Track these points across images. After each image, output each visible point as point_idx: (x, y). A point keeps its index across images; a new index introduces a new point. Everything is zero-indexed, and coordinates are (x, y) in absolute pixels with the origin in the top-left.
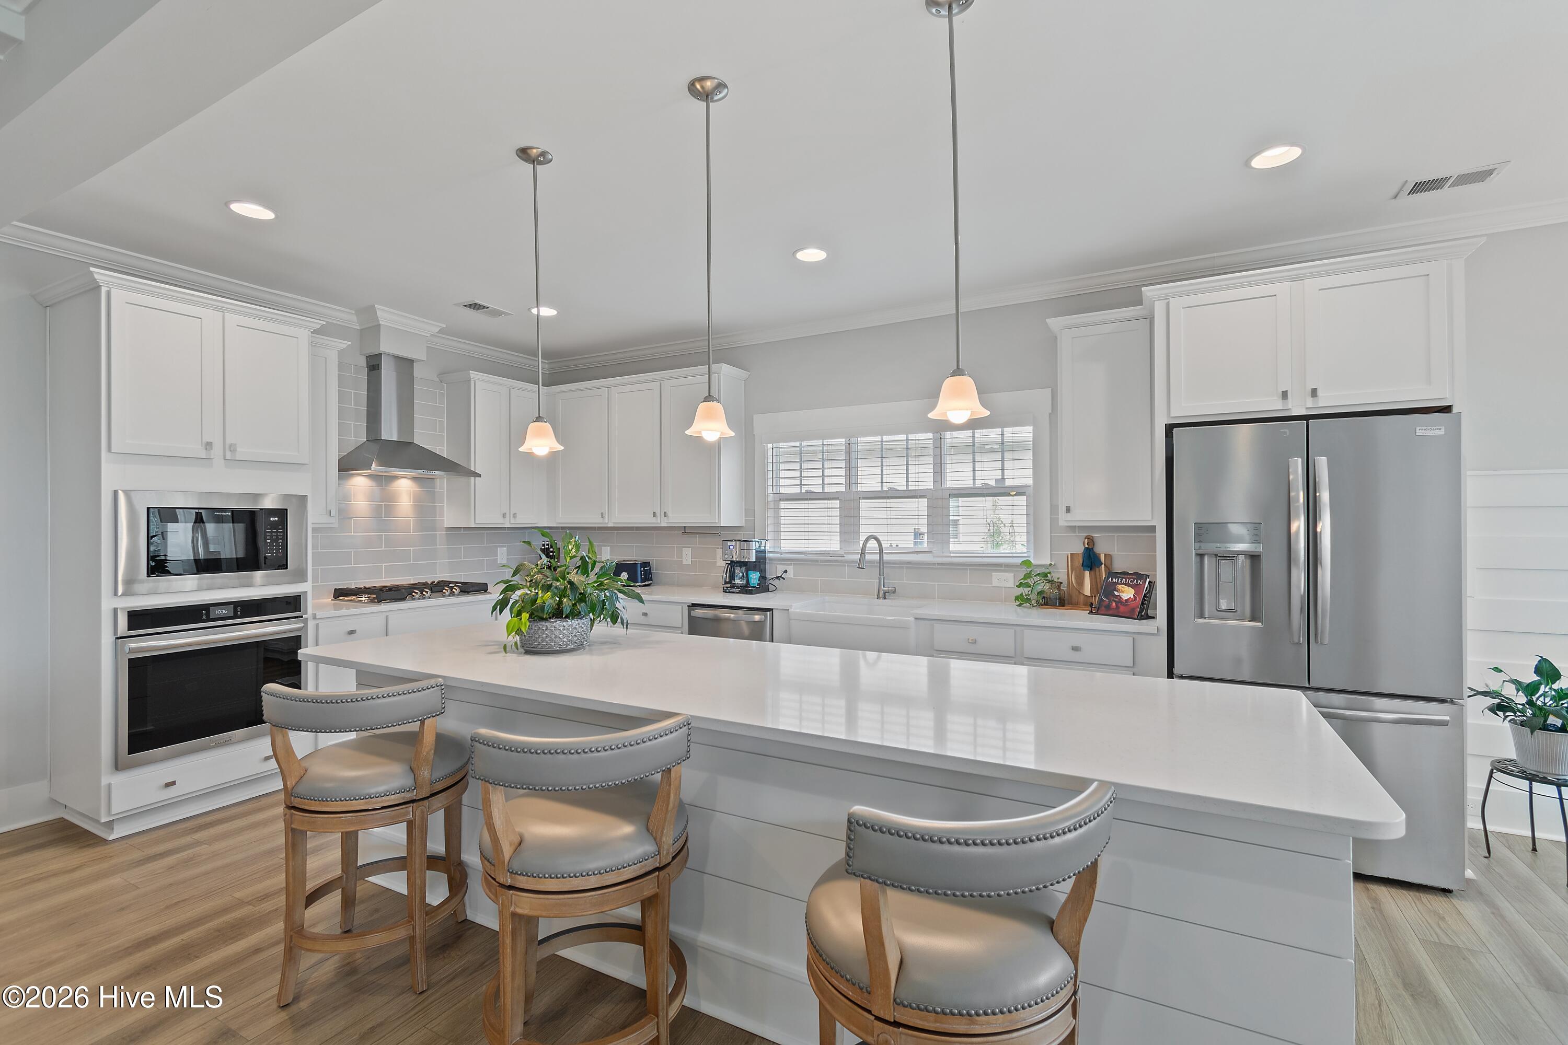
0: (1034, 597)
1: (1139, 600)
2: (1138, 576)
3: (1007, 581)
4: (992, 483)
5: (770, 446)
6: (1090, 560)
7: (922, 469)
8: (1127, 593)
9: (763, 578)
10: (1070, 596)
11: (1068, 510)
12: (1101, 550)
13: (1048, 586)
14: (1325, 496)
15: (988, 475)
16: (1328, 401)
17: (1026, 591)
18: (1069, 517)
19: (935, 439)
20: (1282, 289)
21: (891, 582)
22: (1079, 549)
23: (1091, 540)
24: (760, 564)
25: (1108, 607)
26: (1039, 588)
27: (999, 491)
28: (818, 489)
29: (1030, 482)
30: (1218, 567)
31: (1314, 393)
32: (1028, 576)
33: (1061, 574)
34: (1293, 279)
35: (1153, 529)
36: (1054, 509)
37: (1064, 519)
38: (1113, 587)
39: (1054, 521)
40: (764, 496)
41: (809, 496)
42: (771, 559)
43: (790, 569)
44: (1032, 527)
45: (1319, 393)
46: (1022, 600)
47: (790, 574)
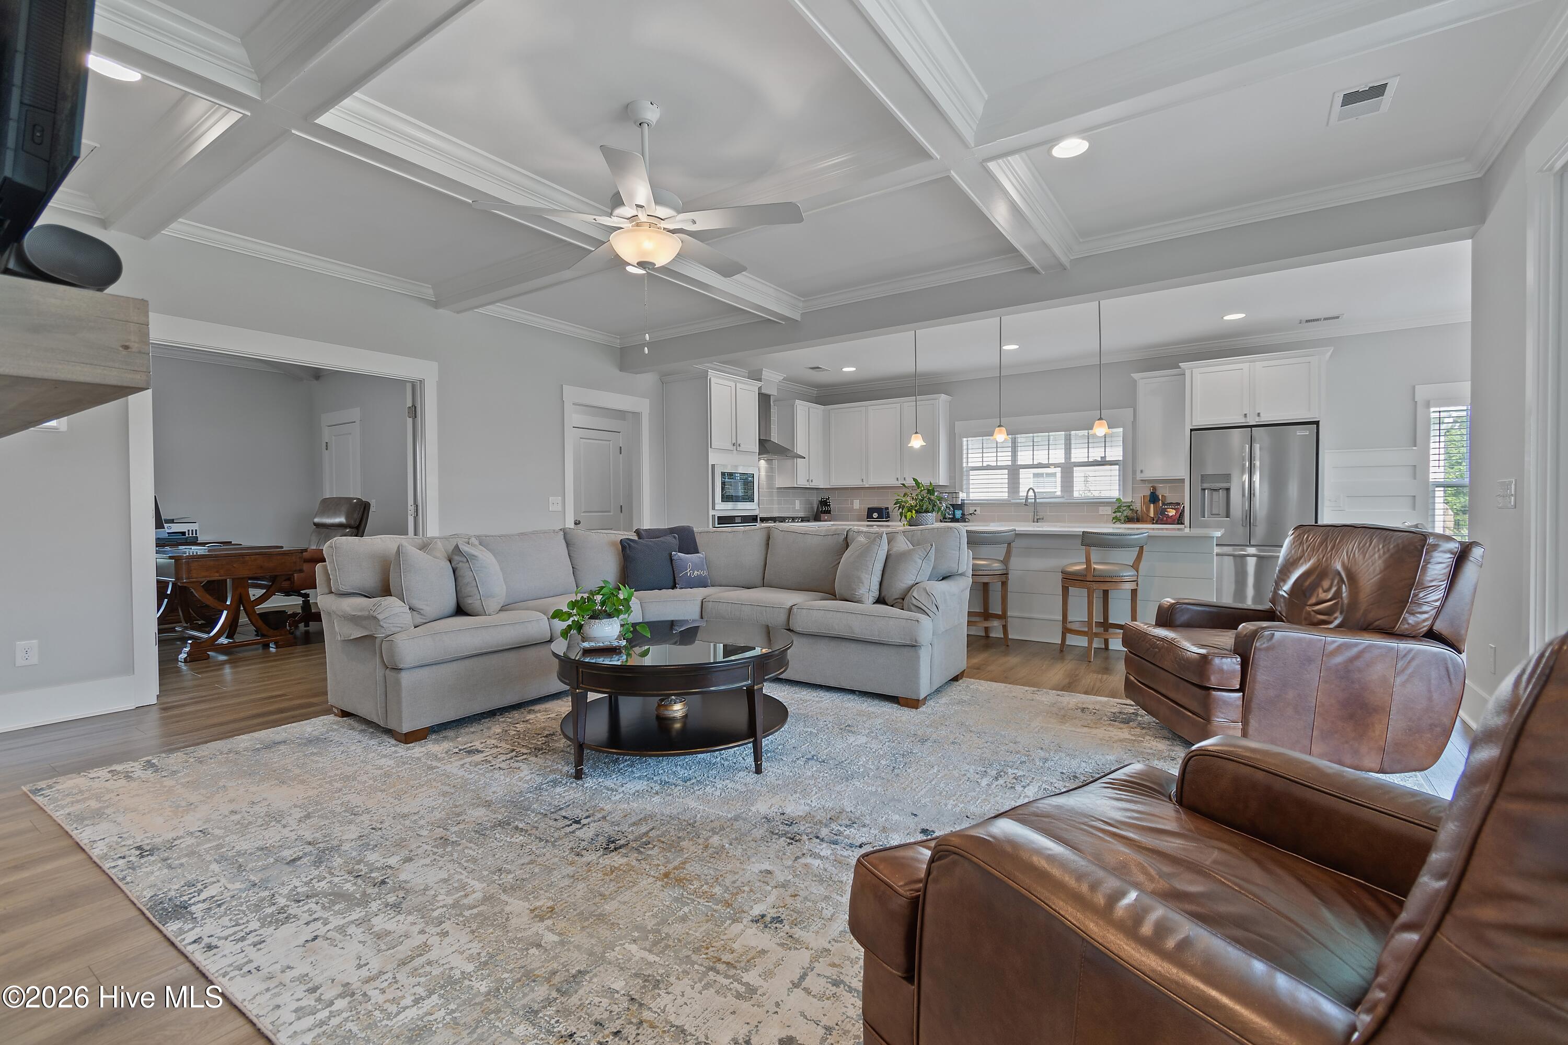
0: (1122, 518)
1: (1178, 515)
2: (1178, 504)
3: (1108, 511)
4: (1100, 459)
5: (965, 439)
6: (1153, 498)
7: (1058, 452)
8: (1172, 513)
9: (963, 514)
10: (1142, 517)
11: (1142, 471)
12: (1160, 494)
13: (1130, 512)
14: (1257, 463)
15: (1096, 454)
16: (1266, 418)
17: (1118, 514)
18: (1142, 475)
19: (1066, 435)
20: (1245, 366)
21: (1041, 515)
22: (1148, 493)
23: (1154, 488)
24: (961, 507)
25: (1162, 520)
26: (1125, 514)
27: (1103, 462)
28: (994, 464)
29: (1121, 458)
30: (1212, 495)
31: (1259, 415)
32: (1119, 507)
33: (1138, 506)
34: (1251, 362)
35: (1183, 481)
36: (1134, 472)
37: (1139, 477)
38: (1165, 510)
39: (1134, 479)
40: (962, 467)
41: (989, 468)
42: (967, 504)
43: (978, 509)
44: (1121, 483)
45: (1261, 415)
46: (1116, 520)
47: (978, 512)
